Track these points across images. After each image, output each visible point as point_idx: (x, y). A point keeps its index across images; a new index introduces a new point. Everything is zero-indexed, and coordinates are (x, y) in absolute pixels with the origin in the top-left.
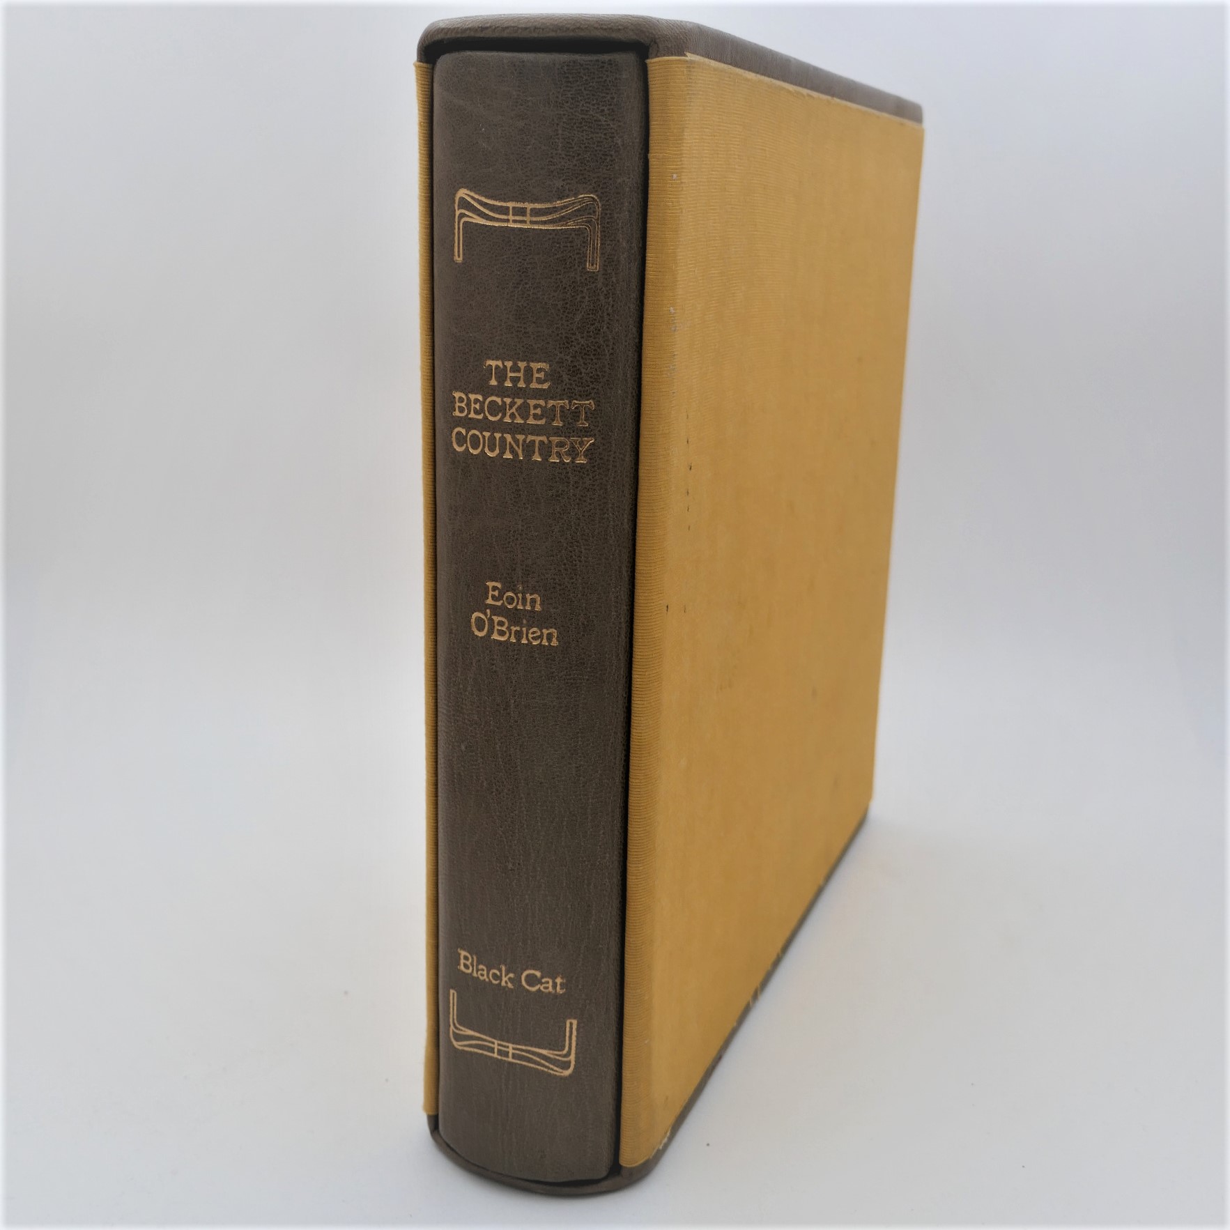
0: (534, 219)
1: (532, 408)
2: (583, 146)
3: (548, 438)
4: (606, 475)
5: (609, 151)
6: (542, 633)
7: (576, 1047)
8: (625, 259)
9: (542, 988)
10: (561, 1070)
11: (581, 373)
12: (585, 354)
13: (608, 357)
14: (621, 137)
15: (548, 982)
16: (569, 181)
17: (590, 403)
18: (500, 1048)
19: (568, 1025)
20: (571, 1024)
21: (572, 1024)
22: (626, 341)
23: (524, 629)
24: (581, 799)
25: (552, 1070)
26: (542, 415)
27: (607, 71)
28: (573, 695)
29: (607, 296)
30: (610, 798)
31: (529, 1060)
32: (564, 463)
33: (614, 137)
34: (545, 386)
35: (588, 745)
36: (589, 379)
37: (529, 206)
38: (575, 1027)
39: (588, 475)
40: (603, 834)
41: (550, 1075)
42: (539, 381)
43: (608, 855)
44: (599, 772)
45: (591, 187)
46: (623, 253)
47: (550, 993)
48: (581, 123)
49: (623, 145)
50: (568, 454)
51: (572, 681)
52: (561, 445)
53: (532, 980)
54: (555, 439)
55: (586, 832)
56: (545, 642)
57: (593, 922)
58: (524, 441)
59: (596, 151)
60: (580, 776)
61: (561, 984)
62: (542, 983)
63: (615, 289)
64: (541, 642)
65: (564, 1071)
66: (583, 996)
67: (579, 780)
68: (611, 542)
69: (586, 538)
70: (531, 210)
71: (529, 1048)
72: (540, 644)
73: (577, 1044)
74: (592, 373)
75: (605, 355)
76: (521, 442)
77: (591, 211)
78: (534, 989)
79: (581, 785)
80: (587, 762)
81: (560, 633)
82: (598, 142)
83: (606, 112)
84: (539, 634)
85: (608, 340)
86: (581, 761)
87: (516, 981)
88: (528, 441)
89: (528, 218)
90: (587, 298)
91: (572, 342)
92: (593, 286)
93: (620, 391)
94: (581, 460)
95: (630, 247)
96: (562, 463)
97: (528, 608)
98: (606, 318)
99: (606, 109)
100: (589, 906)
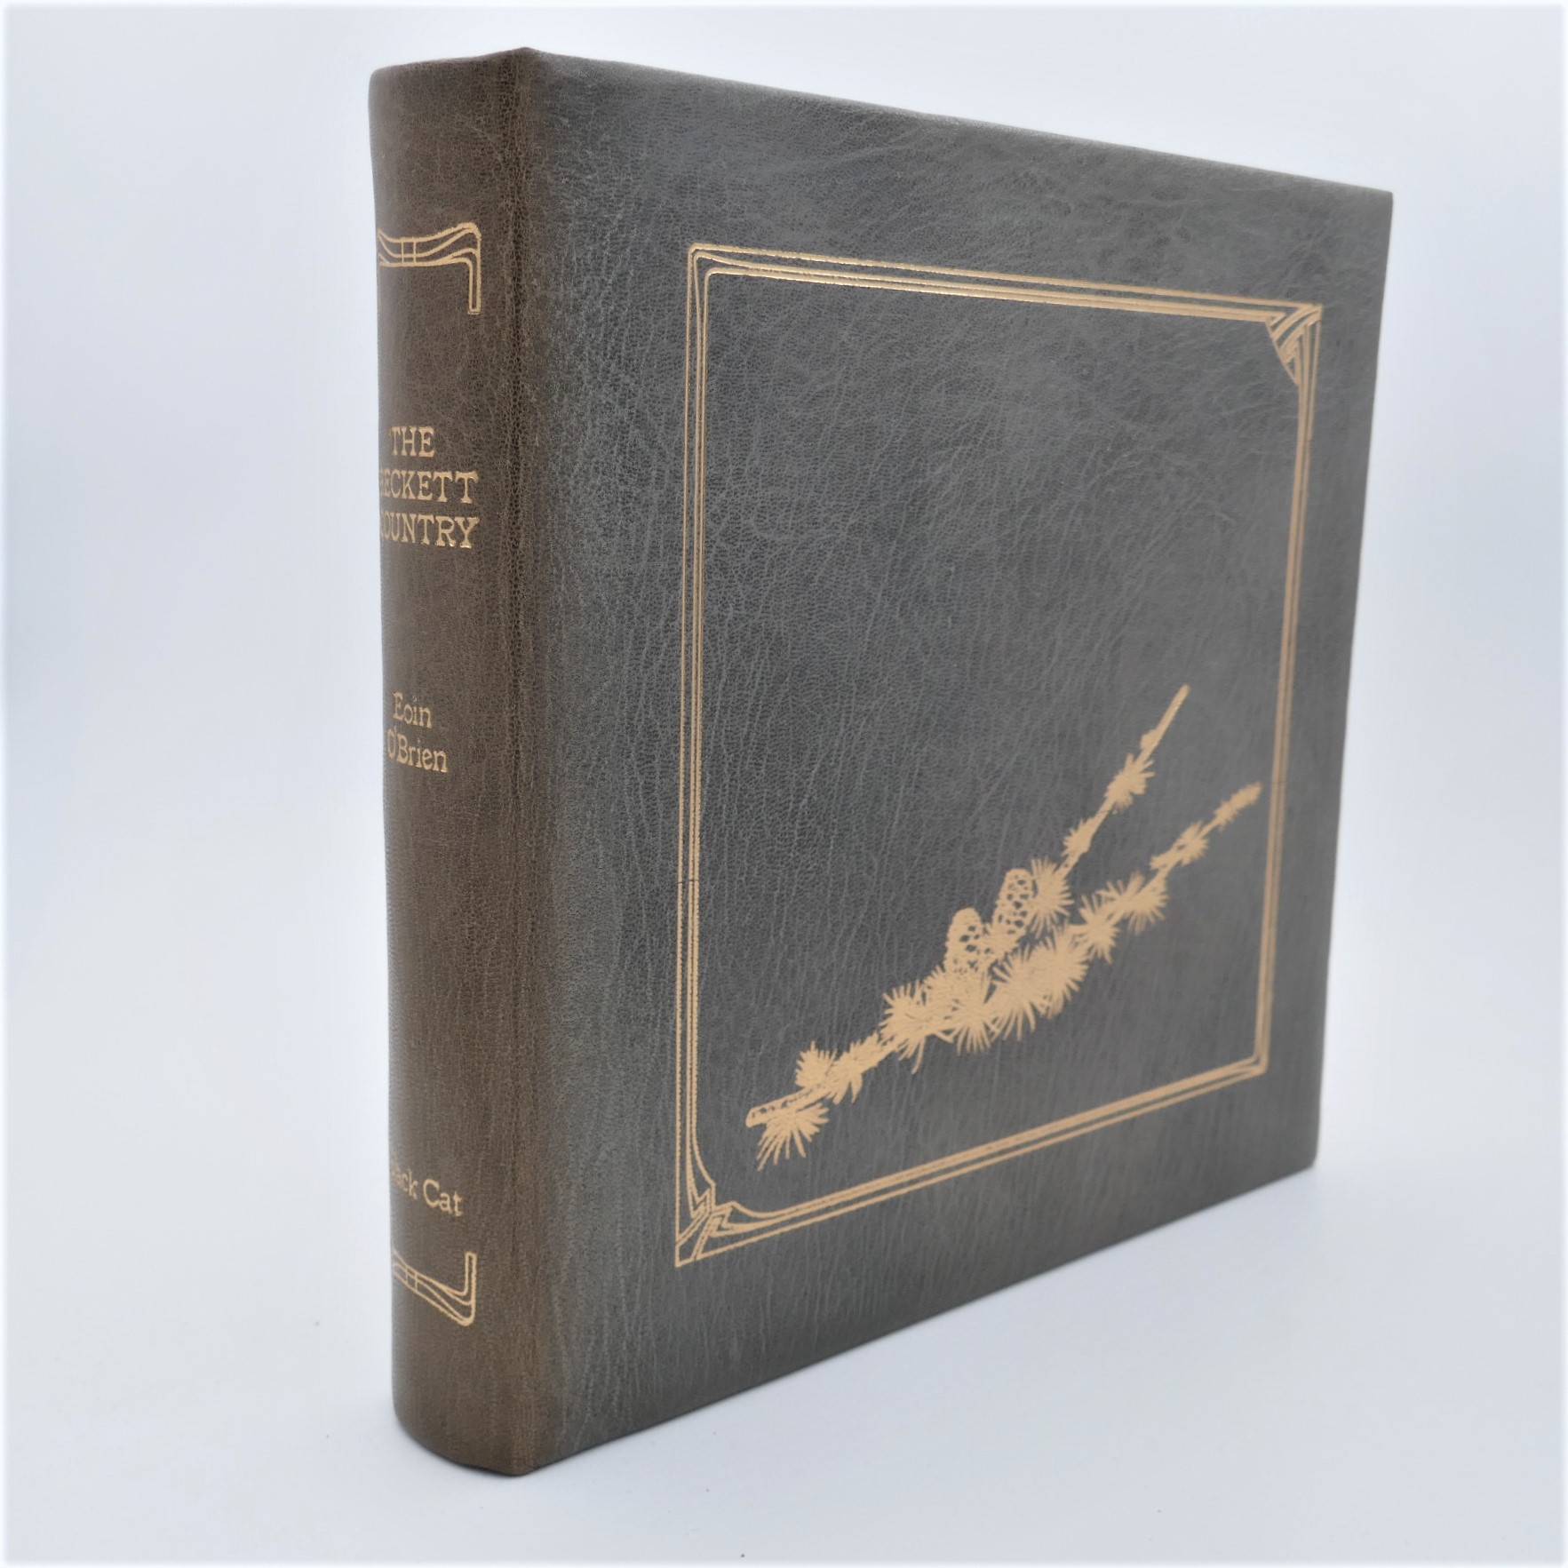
0: (420, 255)
1: (421, 481)
2: (460, 165)
3: (434, 517)
4: (494, 565)
5: (488, 169)
6: (433, 755)
7: (477, 1290)
8: (511, 300)
9: (441, 1205)
10: (461, 1317)
11: (463, 438)
12: (467, 415)
13: (493, 419)
14: (502, 152)
15: (445, 1199)
16: (447, 208)
17: (473, 475)
18: (421, 1283)
19: (467, 1260)
20: (470, 1259)
21: (471, 1257)
22: (515, 400)
23: (419, 751)
24: (475, 970)
25: (452, 1313)
26: (429, 489)
27: (482, 74)
28: (463, 836)
29: (490, 345)
30: (510, 974)
31: (431, 1296)
32: (449, 548)
33: (492, 152)
34: (431, 454)
35: (481, 902)
36: (471, 446)
37: (415, 240)
38: (474, 1262)
39: (473, 563)
40: (503, 1018)
41: (449, 1319)
42: (428, 449)
43: (510, 1048)
44: (496, 938)
45: (470, 213)
46: (509, 293)
47: (447, 1212)
48: (457, 138)
49: (504, 162)
50: (453, 536)
51: (462, 818)
52: (446, 525)
53: (434, 1194)
54: (440, 519)
55: (482, 1013)
56: (436, 768)
57: (492, 1131)
58: (416, 519)
59: (474, 170)
60: (473, 940)
61: (459, 1204)
62: (441, 1199)
63: (500, 336)
64: (433, 767)
65: (465, 1319)
66: (483, 1225)
67: (472, 945)
68: (503, 648)
69: (474, 640)
70: (418, 244)
71: (431, 1280)
72: (431, 770)
73: (477, 1287)
74: (474, 437)
75: (490, 416)
76: (413, 521)
77: (471, 242)
78: (433, 1204)
79: (475, 952)
80: (481, 923)
81: (449, 757)
82: (476, 159)
83: (483, 122)
84: (430, 756)
85: (493, 399)
86: (473, 921)
87: (419, 1189)
88: (419, 519)
89: (414, 255)
90: (468, 347)
91: (453, 400)
92: (474, 332)
93: (508, 461)
94: (466, 545)
95: (518, 285)
96: (448, 547)
97: (421, 724)
98: (490, 372)
99: (482, 119)
100: (486, 1109)
